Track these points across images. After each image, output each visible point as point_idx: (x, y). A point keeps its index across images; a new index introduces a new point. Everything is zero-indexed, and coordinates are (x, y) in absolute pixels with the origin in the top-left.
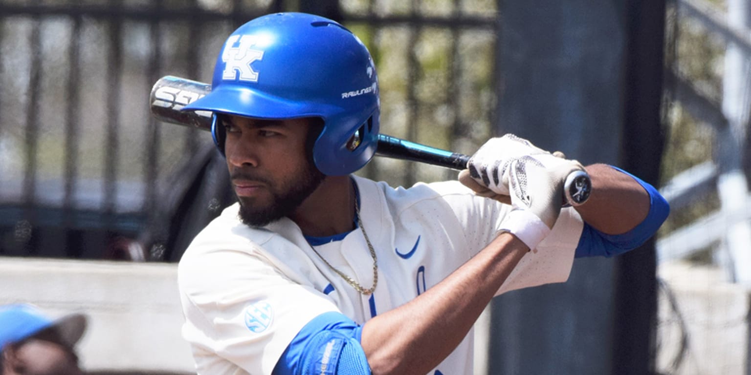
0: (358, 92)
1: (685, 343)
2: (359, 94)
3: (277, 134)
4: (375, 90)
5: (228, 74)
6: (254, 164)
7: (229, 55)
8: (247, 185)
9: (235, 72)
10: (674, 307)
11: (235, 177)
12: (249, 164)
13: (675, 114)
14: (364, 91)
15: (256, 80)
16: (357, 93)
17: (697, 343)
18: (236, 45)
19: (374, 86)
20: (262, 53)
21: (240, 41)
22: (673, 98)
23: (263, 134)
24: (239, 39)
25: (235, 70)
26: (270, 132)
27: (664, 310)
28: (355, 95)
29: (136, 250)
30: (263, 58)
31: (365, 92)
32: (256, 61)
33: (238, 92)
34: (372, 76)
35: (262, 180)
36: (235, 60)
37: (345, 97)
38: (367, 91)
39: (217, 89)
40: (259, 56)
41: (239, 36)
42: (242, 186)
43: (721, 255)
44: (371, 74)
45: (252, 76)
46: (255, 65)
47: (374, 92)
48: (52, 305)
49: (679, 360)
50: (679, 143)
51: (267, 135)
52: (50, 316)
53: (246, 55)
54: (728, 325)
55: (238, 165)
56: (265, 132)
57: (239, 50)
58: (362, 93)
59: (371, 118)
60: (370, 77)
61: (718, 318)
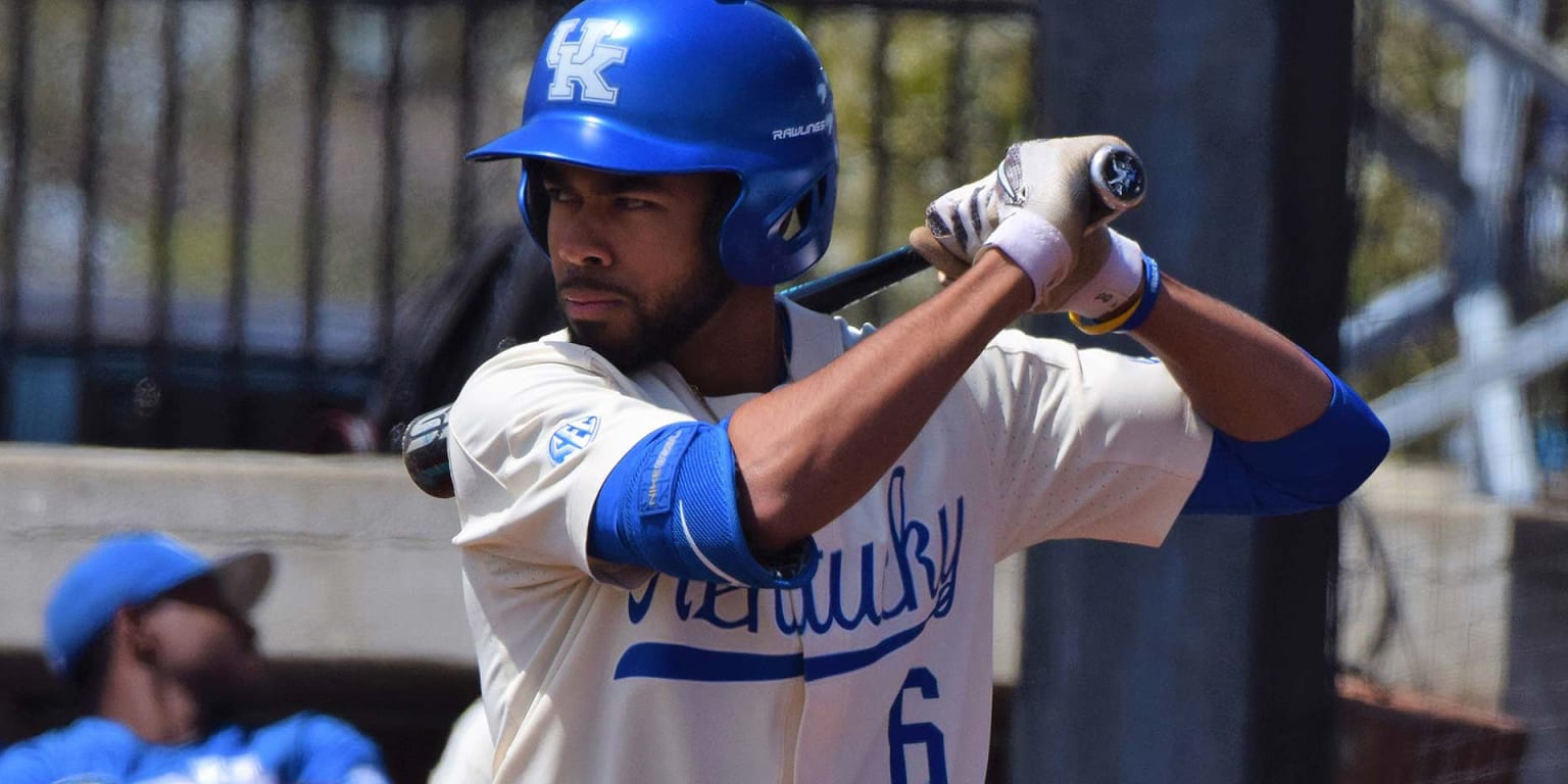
0: (801, 128)
1: (1392, 611)
2: (803, 134)
3: (649, 205)
4: (831, 127)
5: (559, 90)
6: (606, 261)
7: (559, 54)
8: (591, 299)
9: (573, 85)
10: (1372, 542)
11: (567, 284)
12: (596, 261)
13: (1374, 178)
14: (812, 128)
15: (614, 102)
16: (799, 132)
17: (1416, 610)
18: (574, 36)
19: (829, 119)
20: (626, 50)
21: (582, 30)
22: (1371, 148)
23: (622, 204)
24: (579, 26)
25: (572, 82)
26: (637, 200)
27: (1352, 549)
28: (796, 134)
29: (360, 432)
30: (627, 61)
31: (814, 130)
32: (613, 66)
33: (579, 124)
34: (826, 100)
35: (620, 290)
36: (572, 63)
37: (777, 138)
38: (816, 127)
39: (535, 120)
40: (619, 55)
41: (578, 20)
42: (580, 300)
43: (1462, 443)
44: (824, 97)
45: (606, 94)
46: (610, 73)
47: (830, 132)
48: (205, 534)
49: (1380, 643)
50: (1382, 233)
51: (631, 205)
52: (206, 554)
53: (593, 55)
54: (1473, 575)
55: (576, 261)
56: (627, 200)
57: (580, 45)
58: (808, 131)
59: (825, 177)
60: (823, 101)
61: (1455, 562)
